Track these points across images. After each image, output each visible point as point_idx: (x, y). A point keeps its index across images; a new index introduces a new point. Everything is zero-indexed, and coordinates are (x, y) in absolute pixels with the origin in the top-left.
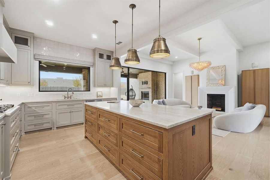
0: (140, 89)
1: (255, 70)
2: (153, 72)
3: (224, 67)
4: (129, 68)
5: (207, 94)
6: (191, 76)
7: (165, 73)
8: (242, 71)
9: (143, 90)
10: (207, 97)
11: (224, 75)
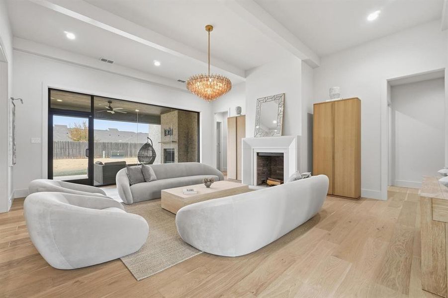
0: (163, 144)
1: (334, 102)
2: (180, 111)
3: (283, 97)
4: (92, 97)
5: (258, 153)
6: (236, 118)
7: (198, 113)
8: (314, 105)
9: (167, 147)
10: (258, 159)
11: (282, 113)
